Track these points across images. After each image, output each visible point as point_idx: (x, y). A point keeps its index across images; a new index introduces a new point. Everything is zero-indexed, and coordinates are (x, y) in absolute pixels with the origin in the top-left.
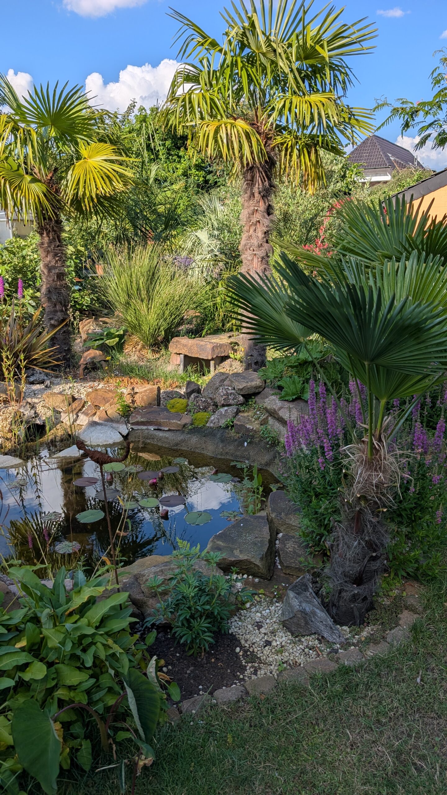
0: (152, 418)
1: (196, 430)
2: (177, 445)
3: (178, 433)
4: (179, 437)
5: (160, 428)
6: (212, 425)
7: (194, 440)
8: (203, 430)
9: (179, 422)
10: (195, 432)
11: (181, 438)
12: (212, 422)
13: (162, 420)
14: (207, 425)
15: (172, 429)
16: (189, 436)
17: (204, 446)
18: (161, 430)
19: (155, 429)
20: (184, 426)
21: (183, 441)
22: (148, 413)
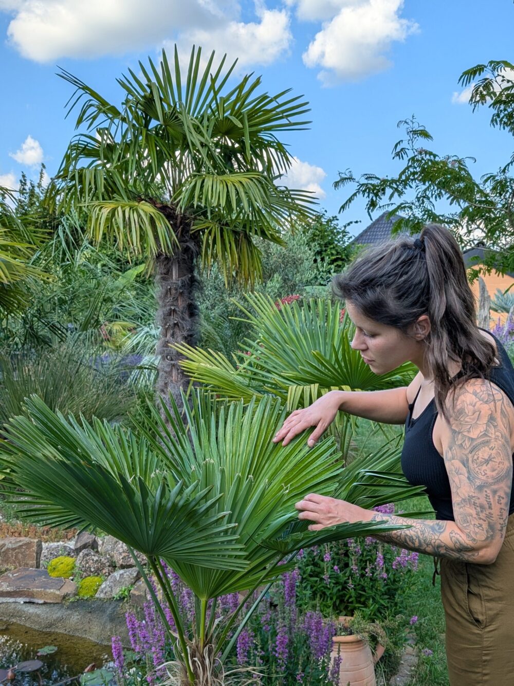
0: (23, 586)
1: (80, 603)
2: (51, 625)
3: (56, 607)
4: (57, 614)
5: (32, 600)
6: (102, 596)
7: (75, 618)
8: (90, 603)
9: (58, 592)
10: (77, 606)
11: (58, 615)
12: (102, 592)
13: (35, 590)
14: (97, 596)
15: (49, 601)
16: (69, 612)
17: (87, 628)
18: (33, 603)
19: (25, 603)
20: (64, 597)
21: (60, 620)
22: (19, 579)
